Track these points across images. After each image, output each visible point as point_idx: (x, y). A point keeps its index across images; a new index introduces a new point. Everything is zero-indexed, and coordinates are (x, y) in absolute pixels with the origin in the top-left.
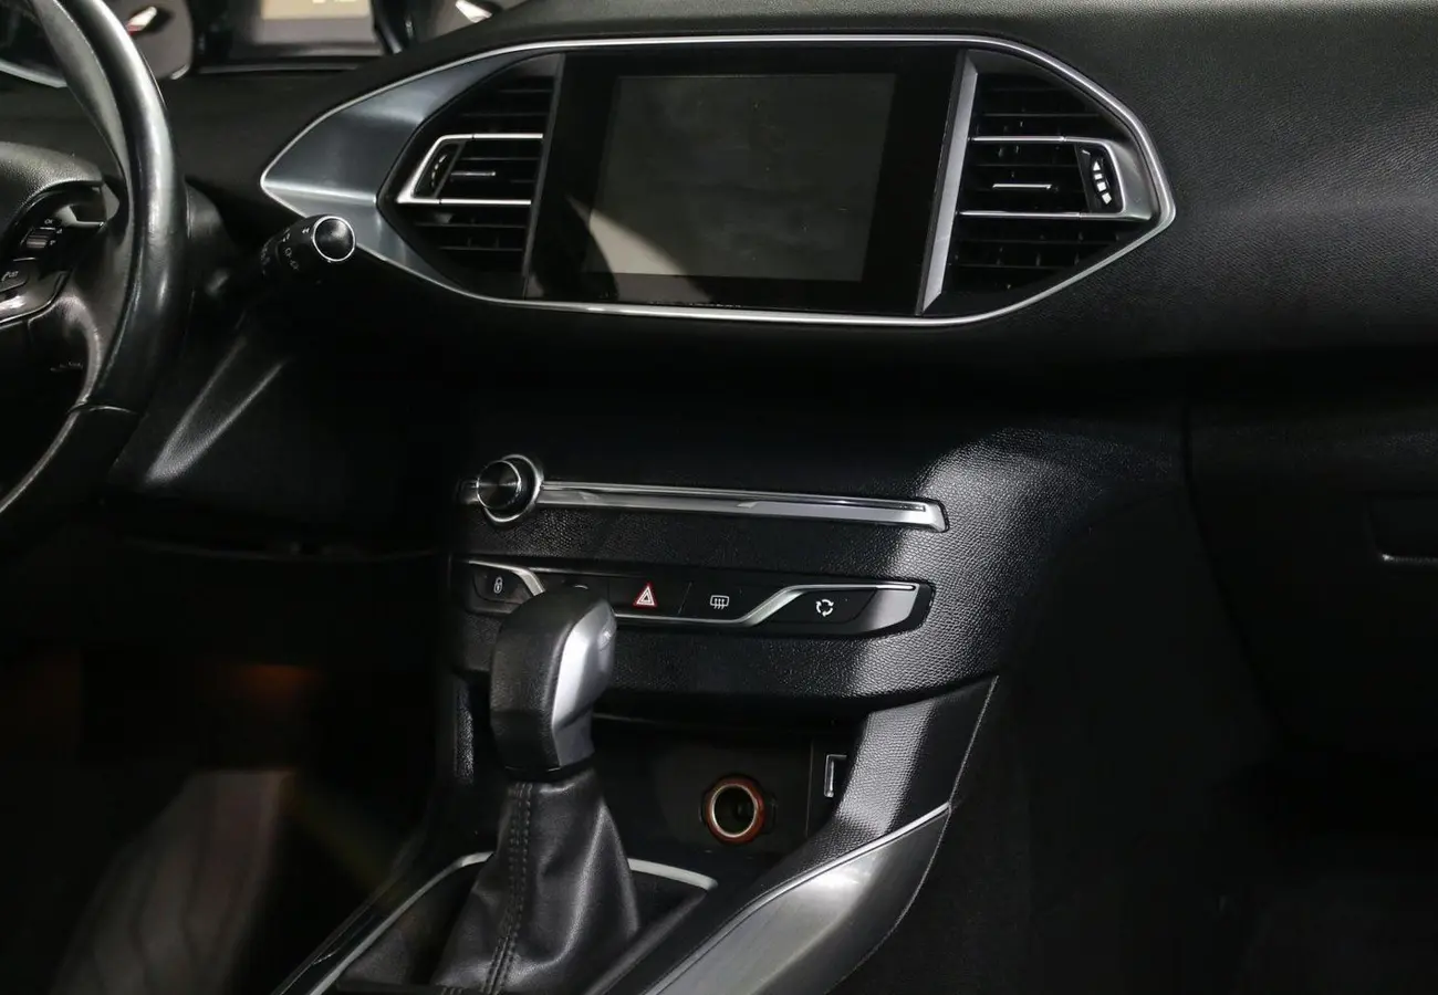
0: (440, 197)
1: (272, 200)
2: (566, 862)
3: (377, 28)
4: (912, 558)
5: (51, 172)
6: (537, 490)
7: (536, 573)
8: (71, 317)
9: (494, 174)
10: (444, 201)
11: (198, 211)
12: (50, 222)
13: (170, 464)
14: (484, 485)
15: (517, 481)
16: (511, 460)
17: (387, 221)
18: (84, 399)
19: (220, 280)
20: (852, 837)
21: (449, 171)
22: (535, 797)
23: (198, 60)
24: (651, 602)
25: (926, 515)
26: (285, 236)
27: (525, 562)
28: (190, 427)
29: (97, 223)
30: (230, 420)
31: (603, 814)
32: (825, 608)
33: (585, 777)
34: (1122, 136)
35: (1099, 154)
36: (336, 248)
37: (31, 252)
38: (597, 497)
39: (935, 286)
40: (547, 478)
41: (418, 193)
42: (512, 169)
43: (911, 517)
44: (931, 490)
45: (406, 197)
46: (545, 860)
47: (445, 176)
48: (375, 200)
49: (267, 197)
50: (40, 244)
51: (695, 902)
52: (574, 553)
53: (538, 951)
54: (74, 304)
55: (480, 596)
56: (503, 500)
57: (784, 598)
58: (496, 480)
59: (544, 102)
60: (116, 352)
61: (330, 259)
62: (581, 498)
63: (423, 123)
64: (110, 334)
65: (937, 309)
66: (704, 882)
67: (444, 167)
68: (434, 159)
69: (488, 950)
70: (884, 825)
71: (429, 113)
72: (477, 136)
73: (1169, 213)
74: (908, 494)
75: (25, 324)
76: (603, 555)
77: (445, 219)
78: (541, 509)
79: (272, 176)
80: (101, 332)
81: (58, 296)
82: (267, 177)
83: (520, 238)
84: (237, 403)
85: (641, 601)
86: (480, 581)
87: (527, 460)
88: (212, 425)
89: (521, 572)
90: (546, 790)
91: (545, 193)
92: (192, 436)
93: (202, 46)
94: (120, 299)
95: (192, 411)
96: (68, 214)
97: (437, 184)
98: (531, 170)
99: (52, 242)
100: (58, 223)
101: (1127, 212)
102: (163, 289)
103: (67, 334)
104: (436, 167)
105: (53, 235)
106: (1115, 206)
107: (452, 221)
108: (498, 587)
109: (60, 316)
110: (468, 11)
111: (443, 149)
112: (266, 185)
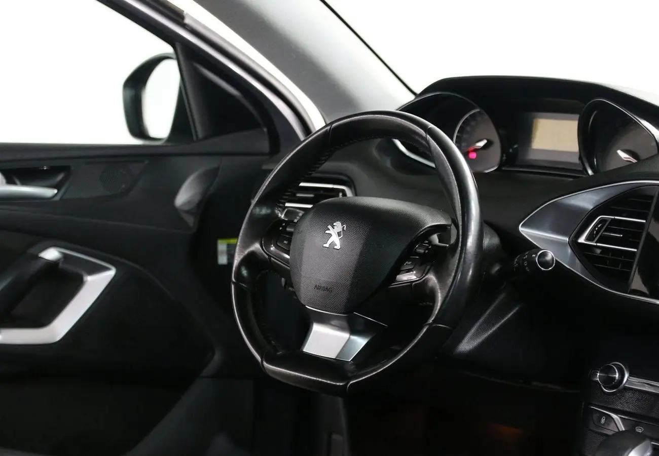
0: (596, 242)
1: (524, 236)
5: (430, 219)
6: (625, 380)
7: (620, 418)
8: (430, 284)
9: (621, 236)
10: (598, 244)
11: (490, 239)
12: (427, 242)
13: (467, 345)
14: (601, 374)
15: (616, 374)
16: (615, 365)
17: (573, 251)
18: (431, 321)
19: (496, 268)
21: (602, 231)
23: (501, 164)
26: (525, 256)
27: (616, 412)
28: (477, 330)
29: (445, 245)
30: (494, 329)
36: (546, 264)
37: (418, 254)
38: (653, 388)
40: (631, 375)
41: (588, 239)
42: (631, 234)
45: (582, 240)
47: (600, 234)
48: (568, 239)
49: (522, 235)
50: (422, 251)
52: (639, 412)
54: (432, 278)
55: (594, 423)
56: (609, 382)
58: (607, 373)
59: (648, 206)
60: (448, 299)
61: (543, 269)
62: (644, 386)
63: (592, 209)
64: (445, 294)
67: (600, 229)
68: (596, 226)
71: (596, 205)
72: (616, 217)
75: (411, 285)
76: (653, 415)
77: (599, 251)
78: (626, 389)
79: (524, 225)
80: (441, 293)
81: (426, 274)
82: (522, 226)
83: (631, 267)
84: (498, 322)
86: (595, 416)
87: (622, 365)
88: (486, 330)
89: (614, 416)
91: (644, 245)
92: (477, 334)
93: (504, 158)
94: (451, 280)
95: (478, 324)
96: (435, 238)
97: (596, 237)
98: (638, 236)
99: (427, 251)
100: (430, 243)
102: (470, 273)
103: (428, 291)
104: (597, 229)
105: (427, 248)
107: (601, 253)
108: (603, 421)
109: (425, 282)
110: (623, 155)
111: (601, 221)
112: (521, 229)
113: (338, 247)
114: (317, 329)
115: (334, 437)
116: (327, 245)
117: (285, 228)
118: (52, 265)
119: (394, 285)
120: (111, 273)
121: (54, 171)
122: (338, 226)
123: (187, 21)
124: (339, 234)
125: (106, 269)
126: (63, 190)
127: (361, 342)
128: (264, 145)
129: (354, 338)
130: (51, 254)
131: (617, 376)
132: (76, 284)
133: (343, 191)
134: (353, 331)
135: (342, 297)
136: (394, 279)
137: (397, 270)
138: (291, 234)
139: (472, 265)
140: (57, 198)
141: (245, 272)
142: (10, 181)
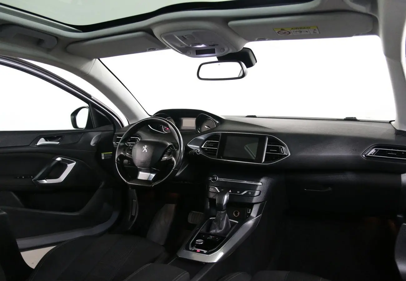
0: (206, 147)
1: (189, 147)
2: (223, 219)
3: (196, 128)
4: (258, 188)
5: (169, 144)
9: (213, 145)
16: (214, 175)
17: (201, 149)
18: (174, 168)
20: (252, 218)
21: (208, 144)
22: (221, 213)
24: (231, 192)
25: (260, 184)
26: (193, 151)
27: (216, 186)
31: (226, 215)
32: (250, 193)
33: (225, 211)
34: (284, 146)
35: (281, 147)
37: (168, 152)
38: (224, 180)
39: (263, 161)
40: (219, 178)
41: (204, 147)
42: (215, 145)
43: (259, 184)
44: (261, 181)
45: (202, 147)
46: (221, 219)
48: (199, 147)
51: (237, 224)
52: (222, 186)
53: (220, 229)
54: (173, 159)
55: (211, 190)
56: (214, 180)
57: (245, 192)
58: (213, 178)
59: (219, 138)
60: (178, 163)
61: (198, 154)
62: (222, 180)
63: (204, 140)
65: (264, 163)
66: (237, 222)
68: (206, 143)
69: (215, 229)
70: (255, 216)
71: (205, 138)
72: (211, 141)
73: (289, 154)
74: (259, 182)
75: (167, 160)
76: (224, 186)
77: (206, 149)
78: (218, 181)
79: (189, 144)
80: (176, 161)
81: (171, 157)
83: (216, 152)
85: (229, 192)
86: (211, 188)
87: (216, 176)
89: (216, 188)
90: (222, 212)
91: (219, 147)
94: (178, 158)
96: (171, 148)
98: (217, 145)
101: (285, 154)
103: (171, 161)
106: (283, 153)
107: (208, 150)
108: (213, 189)
109: (171, 159)
110: (206, 127)
111: (207, 142)
112: (188, 145)
113: (146, 151)
114: (141, 173)
115: (134, 200)
116: (143, 151)
117: (129, 148)
118: (59, 162)
119: (162, 160)
120: (75, 163)
121: (58, 137)
122: (146, 146)
123: (92, 97)
124: (146, 148)
125: (73, 162)
126: (61, 143)
127: (153, 175)
128: (112, 129)
129: (151, 174)
130: (59, 159)
131: (216, 178)
132: (66, 167)
133: (137, 138)
134: (151, 172)
135: (148, 164)
136: (162, 159)
137: (163, 156)
138: (131, 149)
139: (183, 154)
140: (60, 144)
141: (119, 160)
142: (46, 141)
